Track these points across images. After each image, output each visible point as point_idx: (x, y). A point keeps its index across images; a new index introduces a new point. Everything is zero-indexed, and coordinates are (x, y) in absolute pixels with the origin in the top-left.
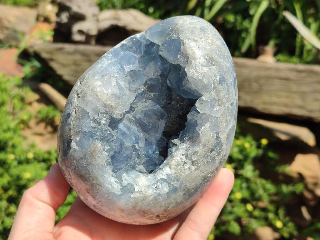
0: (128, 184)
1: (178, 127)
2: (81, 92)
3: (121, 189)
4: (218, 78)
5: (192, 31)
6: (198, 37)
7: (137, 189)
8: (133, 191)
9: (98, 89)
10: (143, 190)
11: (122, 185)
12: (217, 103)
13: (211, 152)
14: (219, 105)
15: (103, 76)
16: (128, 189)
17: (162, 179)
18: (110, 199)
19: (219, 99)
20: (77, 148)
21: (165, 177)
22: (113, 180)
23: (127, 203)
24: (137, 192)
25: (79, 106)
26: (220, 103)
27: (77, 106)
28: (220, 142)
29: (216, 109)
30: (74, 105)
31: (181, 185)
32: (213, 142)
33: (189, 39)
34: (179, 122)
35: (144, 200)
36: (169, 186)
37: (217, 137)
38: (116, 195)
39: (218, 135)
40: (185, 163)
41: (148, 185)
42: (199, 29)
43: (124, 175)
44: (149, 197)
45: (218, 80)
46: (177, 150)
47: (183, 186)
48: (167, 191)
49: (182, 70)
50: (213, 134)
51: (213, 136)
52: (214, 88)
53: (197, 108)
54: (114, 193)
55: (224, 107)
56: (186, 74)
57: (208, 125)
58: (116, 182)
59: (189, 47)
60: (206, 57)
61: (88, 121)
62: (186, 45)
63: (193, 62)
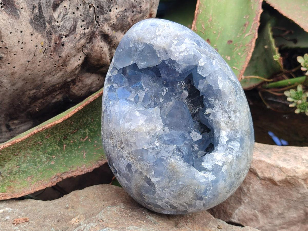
0: (212, 166)
1: (192, 105)
2: (121, 143)
3: (212, 174)
4: (196, 44)
5: (149, 32)
6: (156, 32)
7: (220, 164)
8: (220, 168)
9: (132, 128)
10: (224, 160)
11: (210, 171)
12: (211, 60)
13: (237, 94)
14: (213, 60)
15: (124, 118)
16: (216, 170)
17: (227, 142)
18: (212, 188)
19: (209, 56)
20: (158, 179)
21: (227, 139)
22: (202, 174)
23: (224, 179)
24: (223, 165)
25: (131, 152)
26: (212, 58)
27: (129, 154)
28: (234, 82)
29: (214, 64)
30: (125, 156)
31: (242, 133)
32: (232, 86)
33: (153, 38)
35: (232, 165)
36: (237, 141)
37: (231, 81)
38: (214, 181)
39: (230, 79)
40: (230, 117)
41: (224, 154)
42: (151, 27)
43: (203, 164)
44: (233, 160)
45: (197, 45)
46: (214, 116)
47: (243, 132)
48: (239, 145)
49: (167, 63)
50: (228, 81)
51: (229, 82)
52: (200, 52)
53: (202, 76)
54: (211, 181)
55: (217, 58)
56: (174, 62)
57: (220, 78)
58: (205, 173)
59: (159, 43)
60: (176, 38)
61: (149, 153)
62: (156, 43)
63: (172, 49)
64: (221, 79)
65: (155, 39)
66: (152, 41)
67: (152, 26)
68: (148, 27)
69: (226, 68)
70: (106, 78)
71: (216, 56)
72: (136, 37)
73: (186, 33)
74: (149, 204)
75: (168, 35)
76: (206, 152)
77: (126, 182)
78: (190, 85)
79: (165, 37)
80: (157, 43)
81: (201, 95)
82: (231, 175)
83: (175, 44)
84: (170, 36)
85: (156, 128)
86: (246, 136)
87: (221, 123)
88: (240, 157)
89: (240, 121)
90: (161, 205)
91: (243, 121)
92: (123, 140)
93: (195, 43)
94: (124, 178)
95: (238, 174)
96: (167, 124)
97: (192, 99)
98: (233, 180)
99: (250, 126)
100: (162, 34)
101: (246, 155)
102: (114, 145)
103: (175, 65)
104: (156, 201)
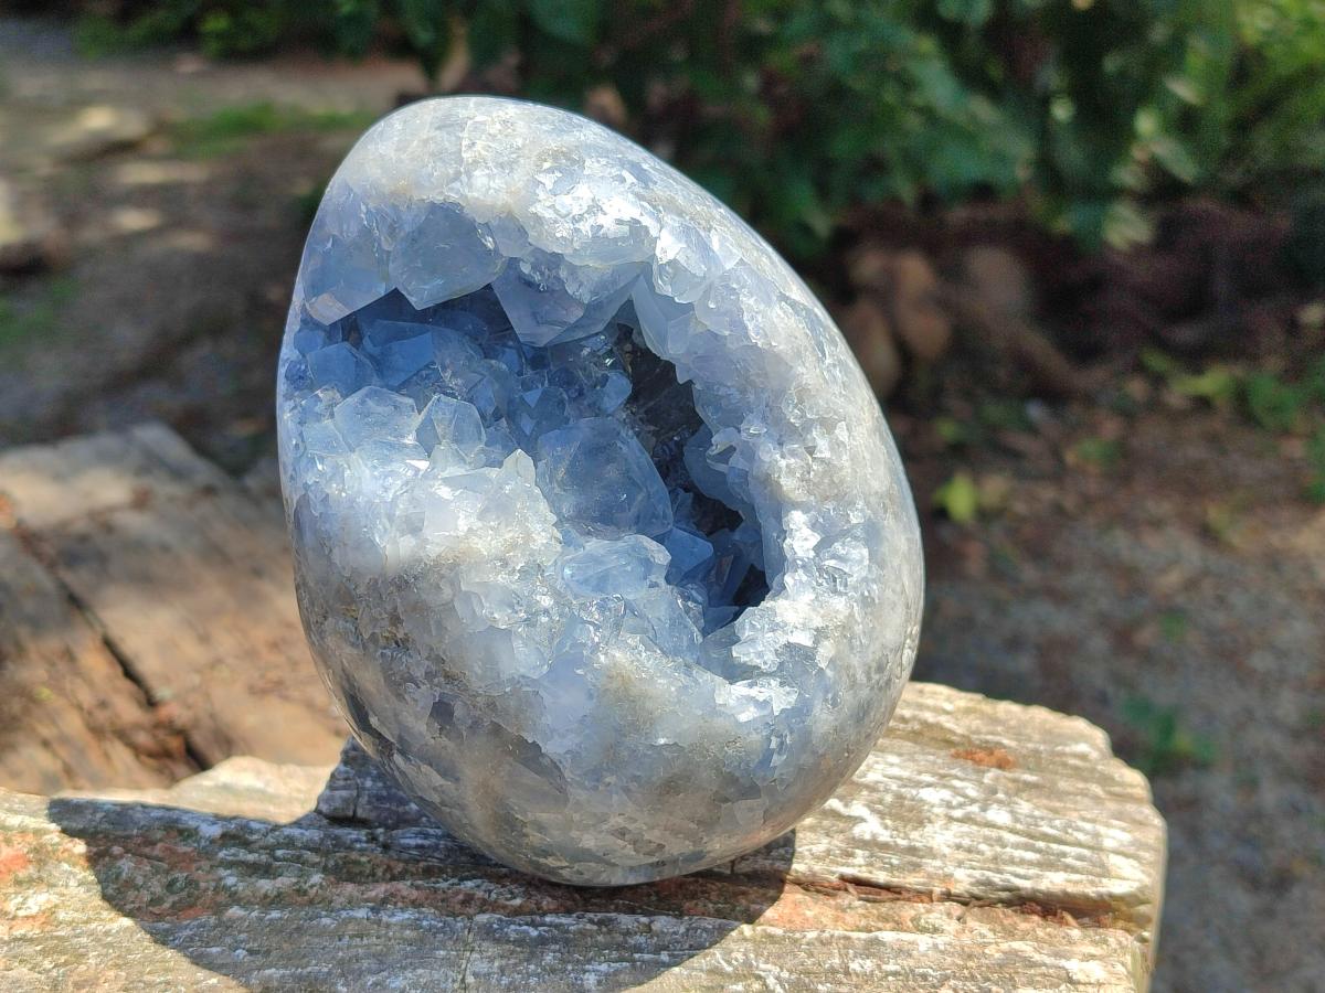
0: (777, 654)
1: (652, 428)
2: (396, 621)
3: (782, 685)
4: (630, 179)
5: (432, 154)
6: (463, 149)
7: (804, 639)
8: (808, 654)
9: (432, 551)
10: (818, 622)
11: (771, 675)
12: (702, 233)
13: (824, 355)
14: (709, 231)
16: (795, 663)
17: (817, 549)
18: (789, 740)
19: (692, 219)
21: (815, 539)
22: (740, 689)
23: (830, 696)
24: (816, 641)
26: (703, 223)
28: (805, 308)
29: (716, 247)
31: (867, 503)
32: (800, 326)
33: (457, 178)
34: (646, 412)
35: (851, 638)
36: (855, 538)
37: (792, 306)
38: (793, 708)
39: (788, 298)
40: (810, 451)
41: (813, 597)
42: (438, 132)
43: (736, 651)
44: (851, 615)
45: (635, 181)
46: (750, 454)
47: (873, 500)
48: (865, 552)
49: (526, 269)
50: (781, 308)
51: (785, 312)
52: (654, 207)
53: (677, 300)
54: (783, 711)
55: (721, 224)
56: (556, 260)
57: (748, 301)
58: (751, 686)
59: (484, 190)
60: (546, 165)
61: (518, 644)
62: (469, 195)
63: (538, 209)
64: (751, 301)
65: (464, 178)
66: (452, 189)
67: (439, 128)
68: (425, 137)
69: (764, 259)
70: (282, 371)
71: (718, 217)
72: (384, 181)
73: (583, 138)
74: (546, 854)
75: (514, 156)
76: (737, 608)
77: (437, 780)
78: (628, 347)
79: (502, 165)
80: (476, 194)
81: (681, 378)
82: (854, 675)
83: (549, 186)
84: (522, 161)
85: (528, 537)
86: (886, 512)
87: (779, 477)
88: (877, 601)
89: (852, 460)
90: (594, 849)
91: (864, 458)
92: (400, 610)
93: (626, 174)
94: (425, 768)
95: (880, 669)
96: (567, 520)
97: (644, 404)
98: (864, 693)
99: (892, 472)
100: (488, 155)
101: (898, 589)
102: (366, 637)
103: (563, 274)
104: (574, 834)
